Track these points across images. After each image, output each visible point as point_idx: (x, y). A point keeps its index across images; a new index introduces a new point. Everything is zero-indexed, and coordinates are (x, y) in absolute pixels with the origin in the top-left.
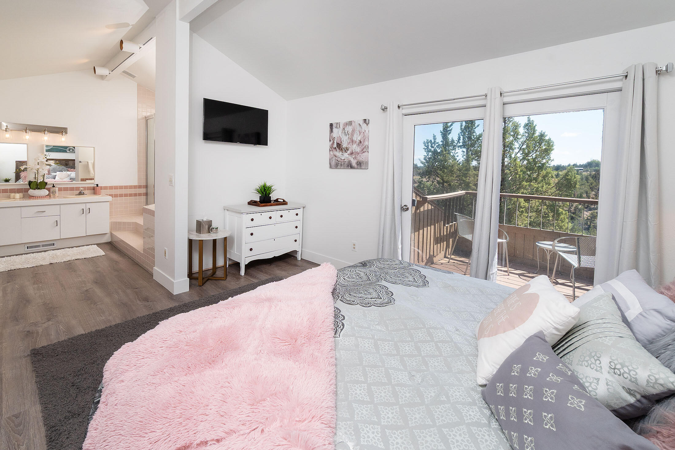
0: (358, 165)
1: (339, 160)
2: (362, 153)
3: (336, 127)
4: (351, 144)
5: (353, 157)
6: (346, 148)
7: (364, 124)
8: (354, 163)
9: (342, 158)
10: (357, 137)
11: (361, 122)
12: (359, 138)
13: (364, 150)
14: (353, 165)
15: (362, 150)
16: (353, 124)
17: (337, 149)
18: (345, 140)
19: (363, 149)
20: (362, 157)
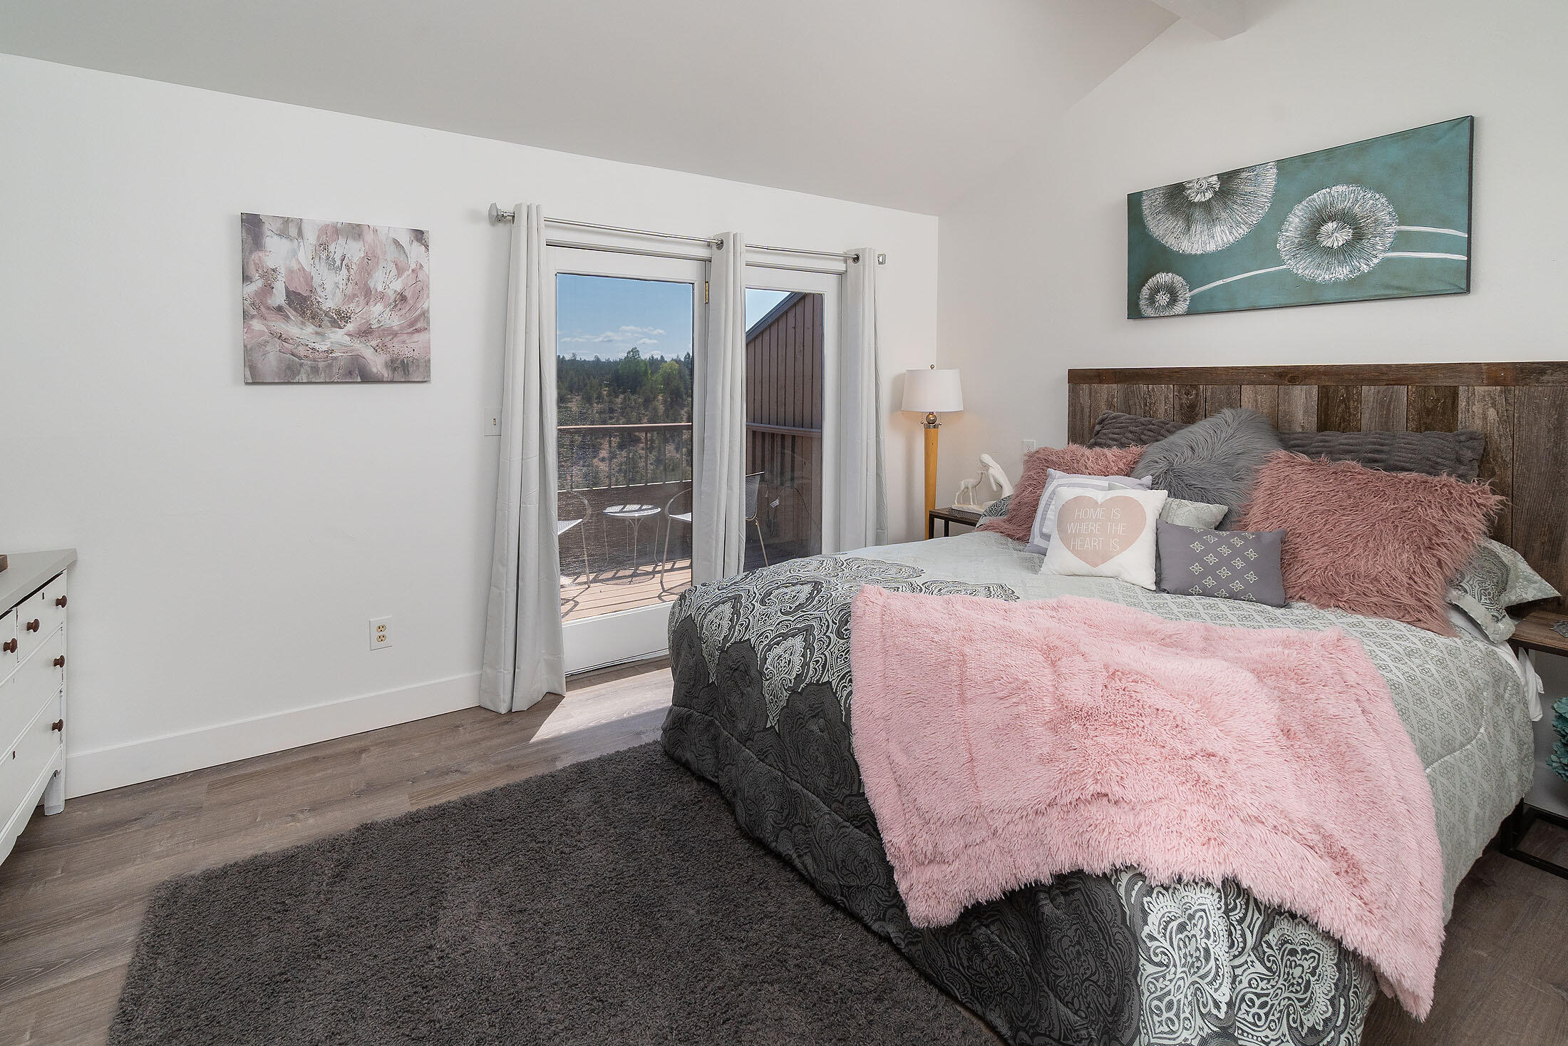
0: (394, 369)
1: (302, 351)
2: (412, 333)
3: (283, 234)
4: (362, 300)
5: (374, 343)
6: (338, 312)
7: (415, 243)
8: (377, 363)
9: (317, 346)
10: (385, 281)
11: (405, 239)
12: (397, 285)
13: (419, 325)
14: (374, 370)
15: (412, 324)
16: (369, 237)
17: (291, 313)
18: (329, 286)
19: (416, 320)
20: (413, 346)
